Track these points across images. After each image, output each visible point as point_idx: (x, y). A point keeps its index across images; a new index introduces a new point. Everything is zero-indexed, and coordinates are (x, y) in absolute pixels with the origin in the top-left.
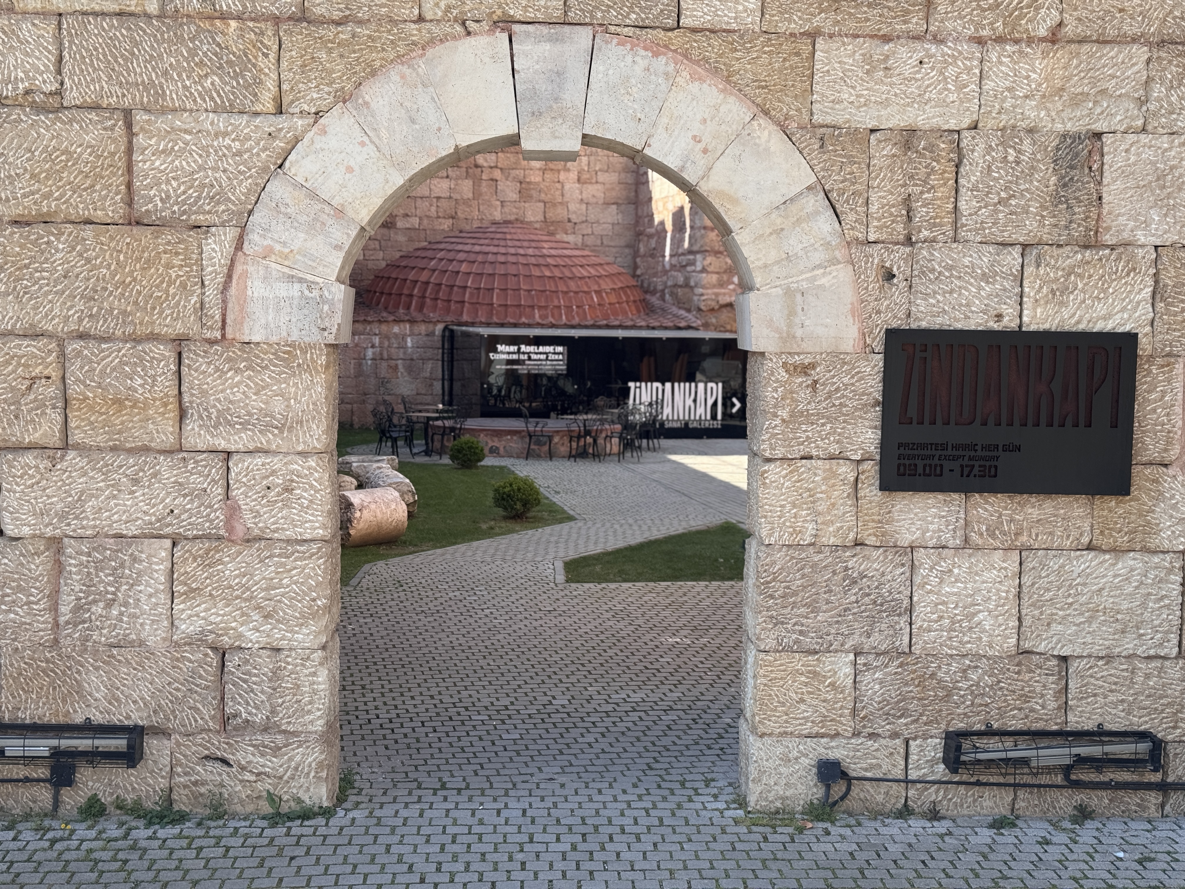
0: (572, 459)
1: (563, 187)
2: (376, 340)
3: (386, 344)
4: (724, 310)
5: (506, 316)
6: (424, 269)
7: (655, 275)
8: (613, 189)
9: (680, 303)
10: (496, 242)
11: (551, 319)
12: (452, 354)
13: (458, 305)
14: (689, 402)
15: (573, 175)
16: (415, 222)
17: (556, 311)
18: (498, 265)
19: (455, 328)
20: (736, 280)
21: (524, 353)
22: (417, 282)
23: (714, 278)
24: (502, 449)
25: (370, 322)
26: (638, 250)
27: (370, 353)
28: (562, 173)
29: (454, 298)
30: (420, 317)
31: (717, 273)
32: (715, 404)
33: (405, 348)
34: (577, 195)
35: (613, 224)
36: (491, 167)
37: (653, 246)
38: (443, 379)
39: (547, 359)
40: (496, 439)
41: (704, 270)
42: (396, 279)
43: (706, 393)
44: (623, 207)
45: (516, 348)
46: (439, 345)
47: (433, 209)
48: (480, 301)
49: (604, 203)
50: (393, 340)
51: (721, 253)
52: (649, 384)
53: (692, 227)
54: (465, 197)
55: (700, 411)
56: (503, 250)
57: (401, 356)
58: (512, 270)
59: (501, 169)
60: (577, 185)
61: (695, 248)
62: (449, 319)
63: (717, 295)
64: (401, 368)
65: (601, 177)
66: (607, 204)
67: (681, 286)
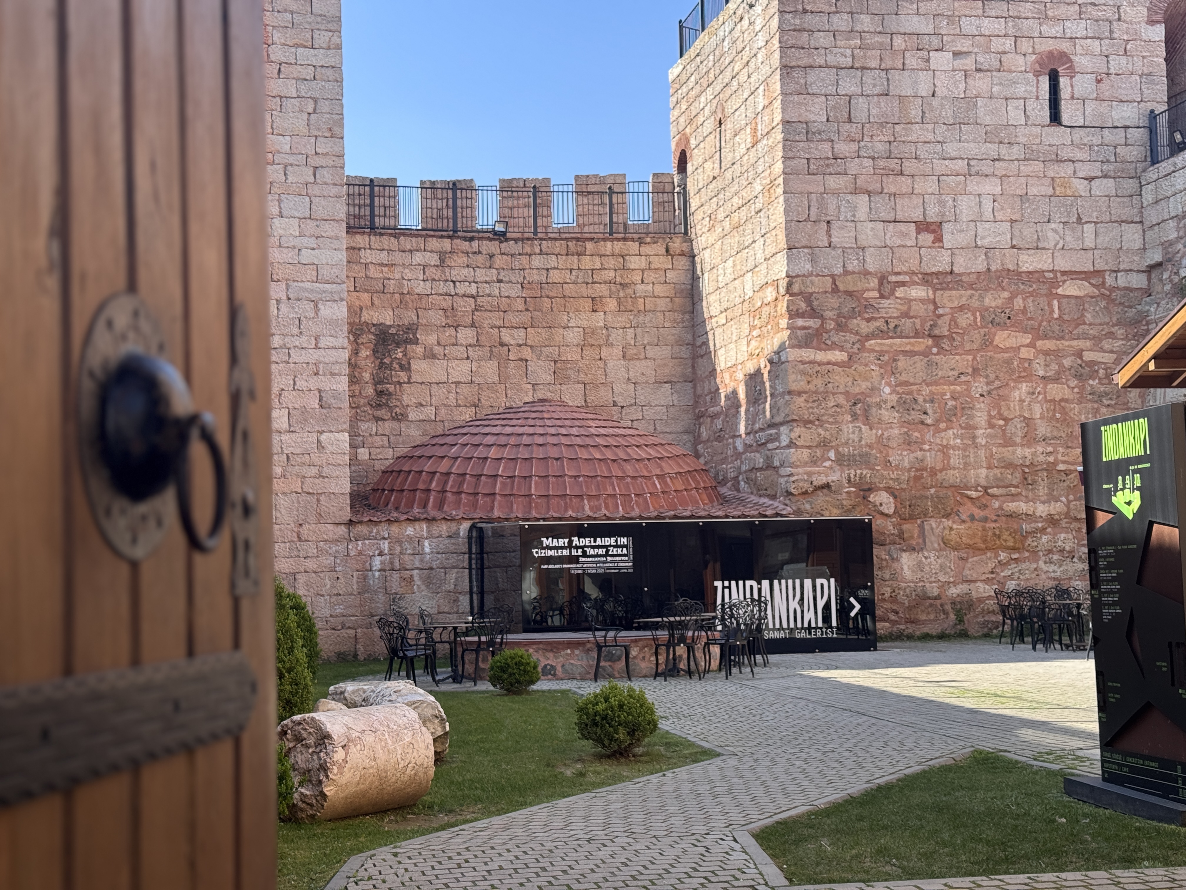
0: (661, 679)
1: (606, 365)
2: (385, 546)
3: (398, 549)
4: (819, 493)
5: (548, 510)
6: (443, 457)
7: (724, 461)
8: (665, 365)
9: (760, 490)
10: (531, 422)
11: (604, 511)
12: (482, 559)
13: (488, 499)
14: (794, 605)
15: (617, 351)
16: (430, 412)
17: (610, 501)
18: (535, 448)
19: (483, 525)
20: (832, 455)
21: (577, 547)
22: (435, 473)
23: (805, 454)
24: (559, 668)
25: (376, 523)
26: (699, 436)
27: (377, 562)
28: (604, 349)
29: (482, 490)
30: (439, 515)
31: (809, 447)
32: (827, 607)
33: (421, 554)
34: (623, 374)
35: (667, 407)
36: (520, 346)
37: (719, 427)
38: (471, 593)
39: (607, 555)
40: (550, 655)
41: (792, 444)
42: (410, 472)
43: (814, 590)
44: (678, 386)
45: (566, 541)
46: (465, 549)
47: (452, 396)
48: (514, 492)
49: (656, 382)
50: (407, 545)
51: (811, 422)
52: (741, 583)
53: (772, 395)
54: (490, 381)
55: (809, 615)
56: (541, 431)
57: (417, 564)
58: (554, 452)
59: (531, 347)
60: (622, 362)
61: (778, 419)
62: (476, 516)
63: (809, 474)
64: (417, 581)
65: (651, 352)
66: (659, 383)
67: (760, 469)
